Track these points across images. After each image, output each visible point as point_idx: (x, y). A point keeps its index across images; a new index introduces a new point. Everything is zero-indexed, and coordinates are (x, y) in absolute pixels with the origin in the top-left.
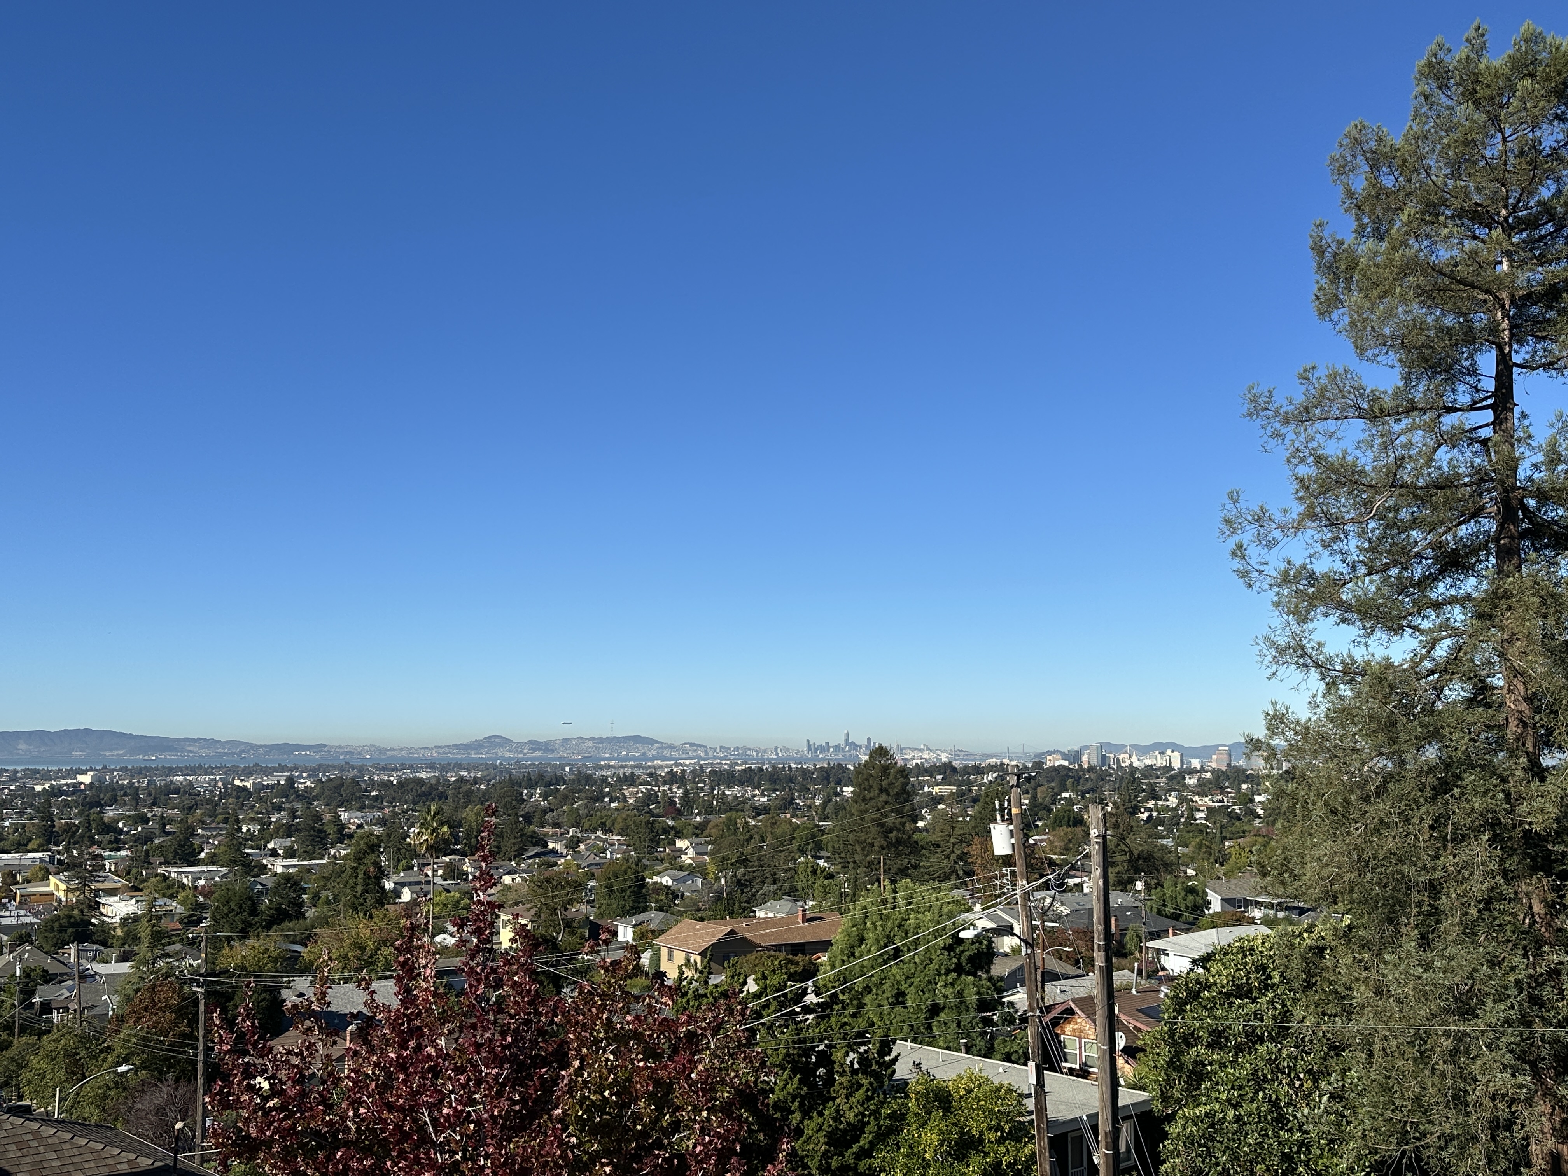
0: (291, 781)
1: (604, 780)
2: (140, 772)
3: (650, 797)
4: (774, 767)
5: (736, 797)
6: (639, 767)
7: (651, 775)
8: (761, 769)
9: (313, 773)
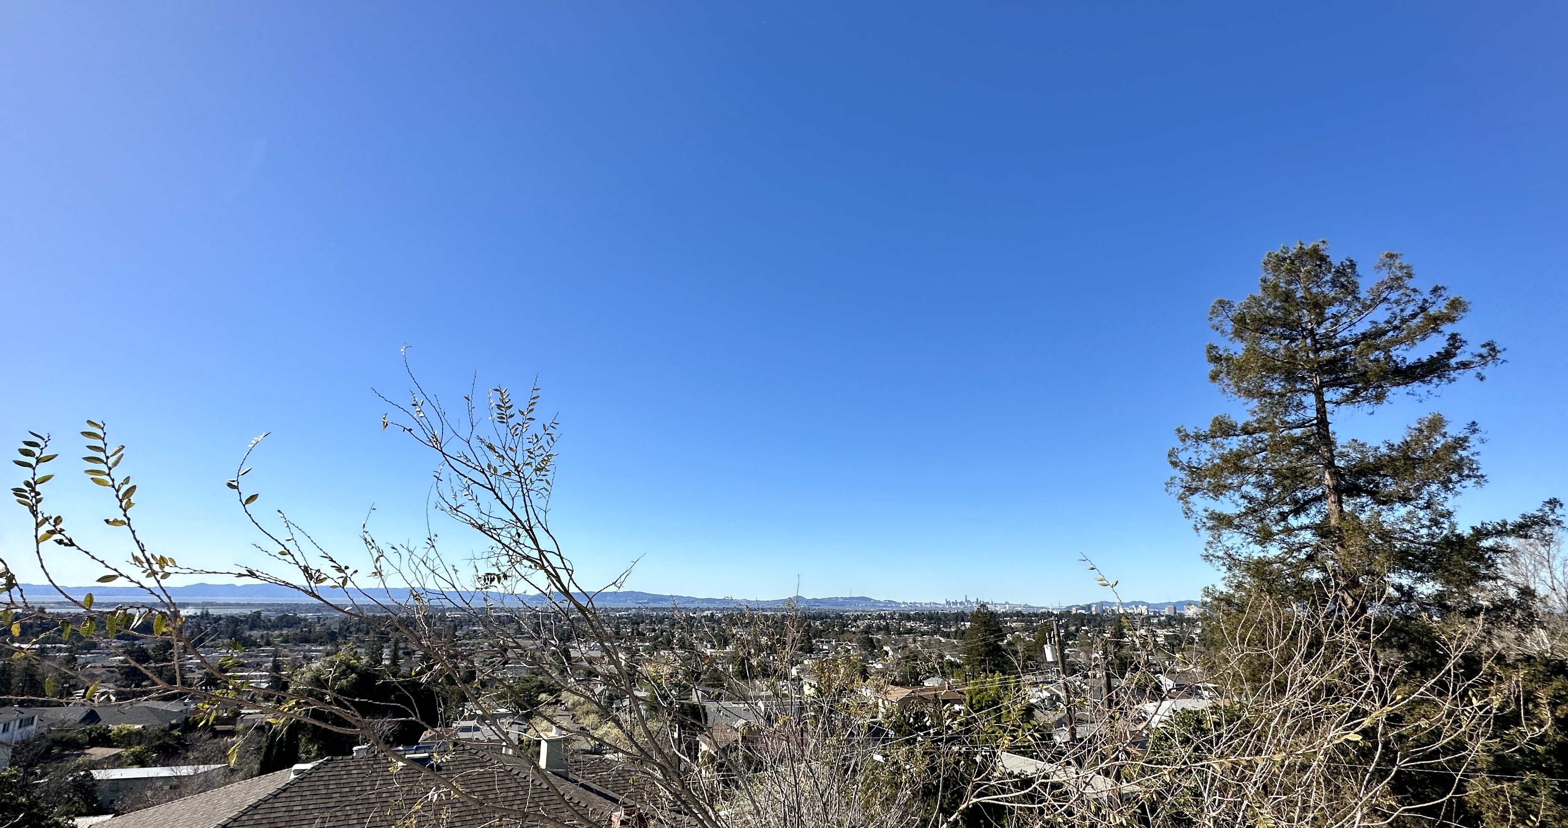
0: (712, 615)
1: (848, 616)
2: (653, 609)
3: (869, 627)
4: (930, 612)
5: (911, 626)
6: (864, 611)
7: (870, 615)
8: (923, 614)
9: (722, 610)
